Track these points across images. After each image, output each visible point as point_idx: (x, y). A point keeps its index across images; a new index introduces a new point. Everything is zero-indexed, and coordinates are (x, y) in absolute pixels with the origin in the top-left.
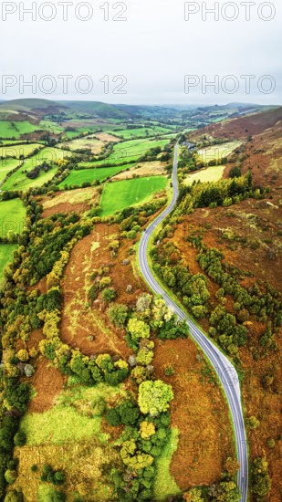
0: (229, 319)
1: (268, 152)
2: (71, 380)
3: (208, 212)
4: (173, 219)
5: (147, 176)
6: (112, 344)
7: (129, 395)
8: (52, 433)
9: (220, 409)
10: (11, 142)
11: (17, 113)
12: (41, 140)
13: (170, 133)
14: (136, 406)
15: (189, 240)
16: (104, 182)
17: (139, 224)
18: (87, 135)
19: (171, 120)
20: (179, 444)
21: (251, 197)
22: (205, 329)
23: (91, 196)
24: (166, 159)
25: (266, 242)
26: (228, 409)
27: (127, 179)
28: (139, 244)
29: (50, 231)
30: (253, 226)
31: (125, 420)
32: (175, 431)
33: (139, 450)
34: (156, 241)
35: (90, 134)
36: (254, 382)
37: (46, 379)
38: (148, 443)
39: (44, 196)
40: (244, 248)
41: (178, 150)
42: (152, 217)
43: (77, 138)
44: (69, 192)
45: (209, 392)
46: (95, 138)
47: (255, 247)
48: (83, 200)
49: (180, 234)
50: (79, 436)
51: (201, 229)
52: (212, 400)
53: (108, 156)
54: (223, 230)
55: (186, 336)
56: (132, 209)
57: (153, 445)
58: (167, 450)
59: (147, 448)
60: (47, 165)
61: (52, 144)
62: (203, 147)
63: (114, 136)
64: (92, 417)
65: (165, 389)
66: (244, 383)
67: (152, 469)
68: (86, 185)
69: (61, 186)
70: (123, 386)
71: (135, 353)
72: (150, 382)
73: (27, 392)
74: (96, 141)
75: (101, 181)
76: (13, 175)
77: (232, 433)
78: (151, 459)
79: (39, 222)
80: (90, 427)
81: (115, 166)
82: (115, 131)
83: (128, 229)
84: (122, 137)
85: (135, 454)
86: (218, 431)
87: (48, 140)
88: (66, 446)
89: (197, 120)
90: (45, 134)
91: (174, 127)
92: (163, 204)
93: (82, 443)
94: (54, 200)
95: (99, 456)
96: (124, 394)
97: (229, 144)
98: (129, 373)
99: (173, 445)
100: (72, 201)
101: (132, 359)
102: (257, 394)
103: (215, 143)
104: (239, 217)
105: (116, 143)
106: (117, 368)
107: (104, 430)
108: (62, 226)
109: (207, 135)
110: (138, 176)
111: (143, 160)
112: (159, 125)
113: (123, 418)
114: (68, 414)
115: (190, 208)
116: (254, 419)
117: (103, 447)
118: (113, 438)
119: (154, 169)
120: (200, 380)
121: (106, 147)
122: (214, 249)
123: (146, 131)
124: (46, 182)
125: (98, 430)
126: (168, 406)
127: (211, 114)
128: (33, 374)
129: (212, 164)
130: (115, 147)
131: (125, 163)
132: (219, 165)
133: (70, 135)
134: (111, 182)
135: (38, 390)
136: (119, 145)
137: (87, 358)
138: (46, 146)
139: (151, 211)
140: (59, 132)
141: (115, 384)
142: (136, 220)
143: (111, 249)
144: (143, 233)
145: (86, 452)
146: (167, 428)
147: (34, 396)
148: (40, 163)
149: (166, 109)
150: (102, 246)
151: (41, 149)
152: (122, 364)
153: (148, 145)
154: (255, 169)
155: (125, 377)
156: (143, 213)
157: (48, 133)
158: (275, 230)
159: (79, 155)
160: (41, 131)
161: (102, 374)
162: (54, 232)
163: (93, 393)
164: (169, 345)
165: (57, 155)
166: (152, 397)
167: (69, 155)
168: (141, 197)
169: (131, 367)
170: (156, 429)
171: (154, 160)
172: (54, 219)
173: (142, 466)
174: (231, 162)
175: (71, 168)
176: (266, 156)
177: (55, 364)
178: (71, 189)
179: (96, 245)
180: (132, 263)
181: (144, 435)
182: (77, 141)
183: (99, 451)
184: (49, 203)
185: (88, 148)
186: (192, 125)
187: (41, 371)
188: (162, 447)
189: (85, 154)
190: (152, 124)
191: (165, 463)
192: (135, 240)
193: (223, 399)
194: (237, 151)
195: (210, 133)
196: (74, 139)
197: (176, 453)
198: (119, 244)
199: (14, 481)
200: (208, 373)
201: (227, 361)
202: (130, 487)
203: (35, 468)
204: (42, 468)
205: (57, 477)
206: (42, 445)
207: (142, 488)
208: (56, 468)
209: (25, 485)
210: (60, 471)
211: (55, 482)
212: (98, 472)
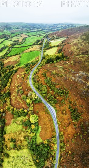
0: (52, 97)
1: (72, 44)
2: (15, 116)
3: (49, 65)
4: (39, 68)
5: (34, 51)
6: (23, 106)
7: (28, 118)
8: (11, 130)
9: (51, 120)
12: (4, 37)
13: (44, 33)
14: (30, 121)
15: (43, 74)
16: (21, 53)
17: (30, 69)
18: (18, 35)
19: (45, 28)
20: (41, 129)
21: (63, 60)
22: (46, 100)
23: (18, 58)
24: (41, 44)
25: (65, 75)
26: (53, 120)
27: (28, 52)
28: (29, 76)
29: (6, 72)
30: (62, 70)
31: (27, 125)
32: (40, 126)
33: (31, 132)
34: (34, 74)
35: (19, 34)
36: (60, 112)
37: (8, 117)
38: (33, 130)
39: (4, 59)
40: (58, 77)
41: (45, 40)
42: (34, 66)
43: (15, 36)
44: (11, 57)
45: (48, 116)
46: (20, 36)
47: (61, 76)
48: (15, 60)
49: (41, 72)
50: (18, 130)
51: (47, 71)
52: (49, 118)
53: (24, 43)
54: (52, 71)
55: (41, 102)
56: (28, 63)
57: (35, 130)
58: (38, 131)
59: (33, 131)
60: (5, 47)
61: (7, 39)
62: (53, 40)
63: (26, 35)
64: (20, 125)
65: (36, 117)
66: (57, 113)
67: (35, 136)
68: (16, 55)
69: (9, 55)
70: (27, 116)
71: (29, 108)
72: (32, 115)
73: (4, 121)
74: (20, 37)
75: (20, 53)
77: (54, 126)
78: (34, 134)
79: (3, 69)
80: (20, 127)
81: (25, 46)
82: (27, 33)
83: (27, 71)
84: (29, 35)
85: (31, 133)
86: (51, 126)
87: (6, 38)
88: (15, 133)
89: (53, 28)
90: (5, 35)
91: (46, 31)
92: (37, 62)
93: (19, 132)
94: (7, 60)
95: (23, 134)
96: (27, 118)
97: (61, 39)
98: (28, 113)
99: (40, 130)
100: (12, 60)
101: (28, 109)
102: (61, 116)
103: (57, 38)
104: (58, 67)
105: (27, 38)
106: (25, 112)
107: (23, 128)
108: (9, 70)
109: (54, 35)
110: (31, 51)
111: (34, 44)
112: (41, 30)
113: (27, 124)
114: (15, 125)
115: (44, 64)
116: (59, 122)
117: (24, 132)
118: (25, 130)
119: (37, 48)
120: (45, 113)
121: (24, 39)
122: (49, 77)
123: (37, 33)
124: (5, 54)
125: (22, 128)
126: (37, 120)
127: (57, 27)
128: (5, 115)
129: (54, 47)
130: (26, 39)
131: (28, 46)
132: (56, 47)
133: (13, 35)
134: (23, 53)
135: (7, 120)
136: (28, 38)
137: (18, 110)
138: (5, 40)
139: (34, 64)
140: (9, 34)
141: (25, 116)
142: (29, 68)
143: (22, 77)
144: (31, 72)
145: (20, 134)
146: (38, 126)
147: (6, 121)
148: (3, 46)
149: (44, 24)
150: (20, 76)
151: (4, 41)
152: (26, 111)
153: (37, 38)
154: (66, 49)
155: (27, 114)
156: (31, 65)
158: (68, 71)
159: (15, 43)
160: (4, 34)
161: (21, 114)
162: (7, 72)
163: (20, 119)
164: (37, 105)
165: (8, 43)
166: (33, 119)
167: (12, 43)
168: (32, 58)
169: (28, 111)
170: (35, 126)
171: (37, 44)
172: (7, 67)
173: (32, 136)
174: (60, 46)
175: (12, 48)
176: (70, 45)
177: (10, 112)
178: (12, 56)
179: (18, 76)
180: (27, 82)
181: (32, 128)
182: (15, 37)
183: (23, 133)
184: (6, 62)
185: (18, 40)
186: (51, 30)
187: (7, 114)
188: (37, 131)
189: (17, 42)
190: (39, 30)
191: (38, 135)
192: (28, 74)
193: (51, 118)
194: (63, 42)
195: (56, 35)
196: (14, 36)
197: (41, 132)
198: (24, 76)
199: (5, 143)
200: (47, 112)
201: (52, 108)
202: (30, 141)
203: (9, 139)
204: (10, 139)
205: (14, 140)
206: (10, 133)
207: (33, 141)
208: (13, 138)
209: (7, 144)
210: (14, 139)
211: (13, 142)
212: (23, 139)
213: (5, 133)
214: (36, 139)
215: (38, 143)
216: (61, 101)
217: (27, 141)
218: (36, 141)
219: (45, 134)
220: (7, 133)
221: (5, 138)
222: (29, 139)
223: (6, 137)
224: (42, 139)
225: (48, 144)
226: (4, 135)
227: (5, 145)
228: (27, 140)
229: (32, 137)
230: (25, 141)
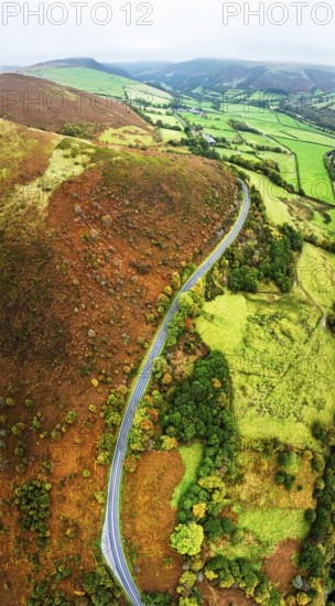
0: (100, 601)
2: (258, 567)
6: (215, 596)
7: (208, 545)
8: (281, 519)
9: (128, 516)
14: (206, 533)
20: (173, 492)
22: (123, 597)
26: (121, 515)
31: (218, 521)
32: (174, 504)
33: (211, 492)
36: (85, 536)
37: (282, 570)
38: (201, 497)
45: (135, 534)
50: (258, 513)
52: (133, 526)
55: (145, 592)
57: (197, 496)
58: (185, 489)
59: (203, 493)
64: (244, 529)
65: (180, 544)
66: (97, 535)
67: (201, 473)
70: (212, 555)
71: (196, 583)
72: (191, 554)
73: (302, 560)
77: (122, 492)
78: (201, 483)
80: (247, 520)
85: (213, 489)
86: (135, 496)
88: (271, 505)
93: (257, 506)
95: (243, 492)
96: (213, 547)
98: (206, 565)
99: (178, 492)
101: (201, 578)
102: (85, 522)
106: (216, 571)
107: (236, 515)
113: (218, 524)
114: (266, 535)
116: (100, 500)
117: (239, 500)
118: (230, 506)
120: (140, 547)
125: (241, 516)
126: (177, 529)
128: (294, 578)
135: (291, 561)
137: (241, 586)
141: (219, 557)
145: (254, 497)
146: (181, 508)
147: (294, 556)
152: (211, 575)
155: (210, 562)
161: (230, 568)
163: (240, 551)
164: (163, 586)
166: (191, 540)
169: (202, 570)
170: (192, 509)
173: (210, 478)
177: (270, 586)
181: (204, 505)
183: (243, 497)
187: (285, 580)
188: (188, 491)
191: (189, 477)
193: (123, 525)
197: (177, 484)
199: (317, 479)
200: (131, 551)
201: (109, 560)
202: (223, 461)
203: (300, 488)
204: (294, 487)
205: (282, 480)
206: (291, 508)
207: (214, 458)
208: (281, 487)
209: (310, 474)
210: (279, 484)
211: (285, 475)
212: (247, 477)
213: (307, 513)
214: (202, 464)
215: (200, 446)
216: (70, 576)
217: (236, 466)
218: (204, 456)
219: (163, 474)
220: (301, 511)
221: (314, 496)
222: (225, 469)
223: (305, 499)
224: (180, 459)
225: (164, 433)
226: (313, 507)
227: (317, 470)
228: (234, 468)
229: (213, 472)
230: (241, 467)
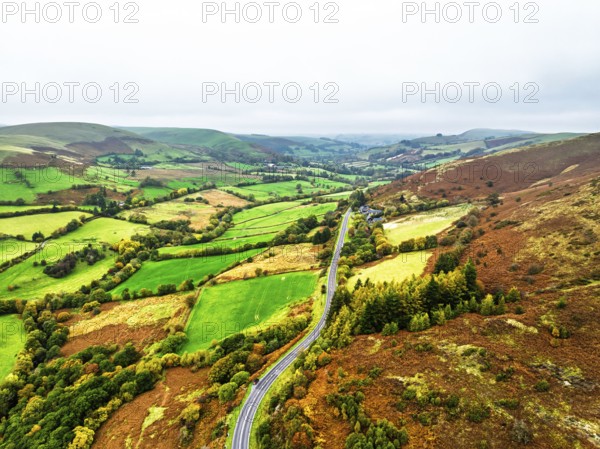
1: (526, 225)
3: (379, 343)
4: (310, 358)
5: (283, 272)
10: (13, 210)
11: (30, 151)
12: (88, 203)
13: (346, 190)
15: (334, 402)
16: (202, 284)
17: (246, 369)
18: (184, 194)
19: (348, 165)
23: (174, 311)
24: (323, 239)
25: (505, 405)
27: (246, 278)
28: (238, 412)
29: (71, 383)
30: (474, 371)
34: (274, 404)
35: (190, 192)
39: (78, 312)
40: (451, 419)
41: (348, 220)
42: (276, 353)
43: (166, 200)
44: (130, 304)
46: (199, 199)
47: (479, 417)
48: (155, 320)
49: (320, 389)
51: (361, 378)
53: (220, 234)
54: (404, 380)
56: (240, 338)
60: (95, 253)
61: (112, 212)
62: (396, 217)
63: (237, 195)
68: (167, 291)
69: (115, 294)
74: (201, 206)
75: (196, 283)
76: (10, 269)
79: (50, 365)
81: (229, 252)
82: (240, 186)
83: (224, 380)
84: (251, 199)
87: (102, 204)
89: (398, 164)
90: (95, 191)
91: (352, 178)
92: (300, 328)
94: (97, 319)
97: (449, 209)
100: (132, 321)
103: (421, 209)
104: (442, 353)
105: (239, 210)
108: (99, 373)
109: (406, 194)
110: (266, 273)
111: (282, 241)
112: (324, 176)
115: (345, 336)
119: (298, 259)
121: (220, 217)
122: (384, 422)
123: (299, 187)
124: (87, 283)
127: (425, 153)
129: (407, 248)
130: (237, 218)
131: (248, 248)
132: (420, 249)
133: (150, 194)
134: (214, 284)
136: (245, 214)
138: (97, 215)
139: (277, 340)
140: (127, 189)
142: (244, 360)
143: (183, 422)
144: (253, 387)
148: (80, 248)
149: (340, 143)
150: (167, 415)
151: (84, 220)
153: (299, 212)
154: (492, 255)
156: (259, 345)
157: (104, 192)
158: (528, 379)
159: (164, 233)
160: (89, 187)
162: (77, 385)
165: (118, 232)
167: (144, 231)
168: (265, 313)
171: (301, 241)
172: (86, 358)
174: (446, 243)
175: (145, 258)
176: (519, 233)
178: (136, 297)
179: (157, 413)
182: (164, 205)
184: (84, 325)
185: (184, 218)
186: (385, 174)
189: (177, 230)
190: (310, 174)
192: (232, 402)
194: (460, 224)
195: (414, 190)
196: (158, 201)
198: (201, 412)
